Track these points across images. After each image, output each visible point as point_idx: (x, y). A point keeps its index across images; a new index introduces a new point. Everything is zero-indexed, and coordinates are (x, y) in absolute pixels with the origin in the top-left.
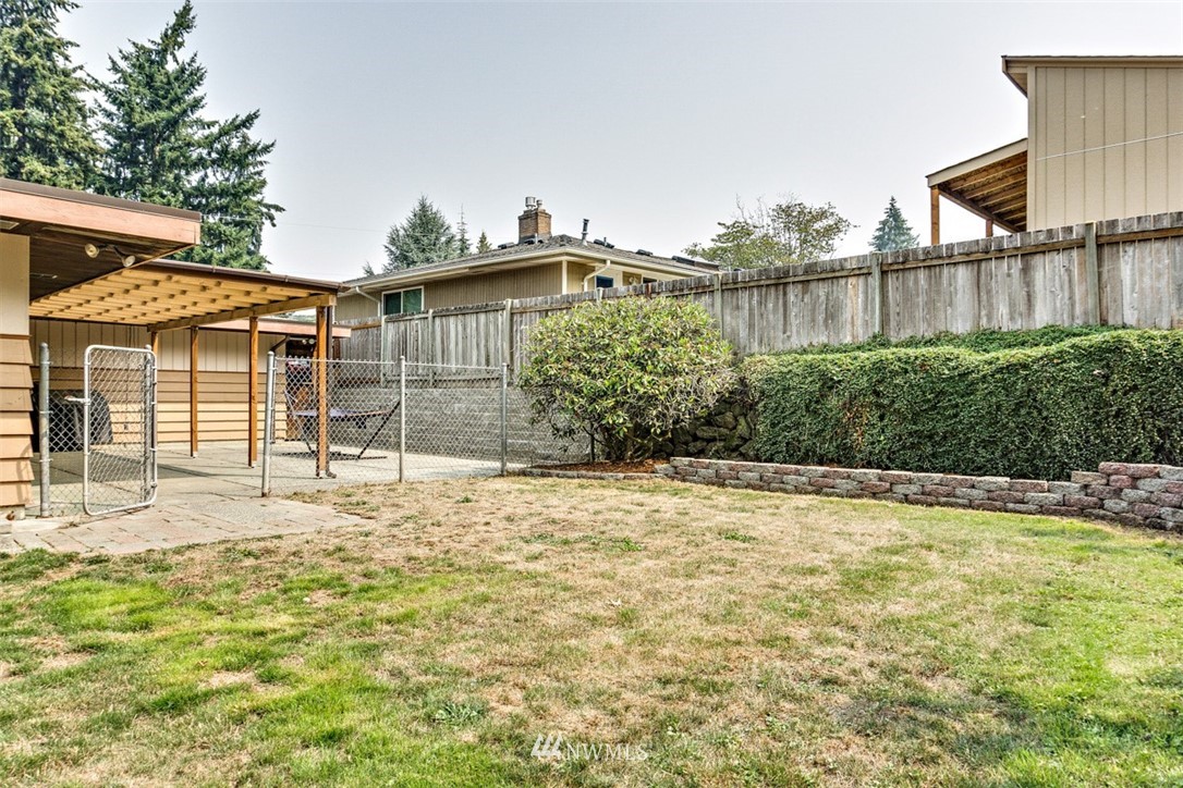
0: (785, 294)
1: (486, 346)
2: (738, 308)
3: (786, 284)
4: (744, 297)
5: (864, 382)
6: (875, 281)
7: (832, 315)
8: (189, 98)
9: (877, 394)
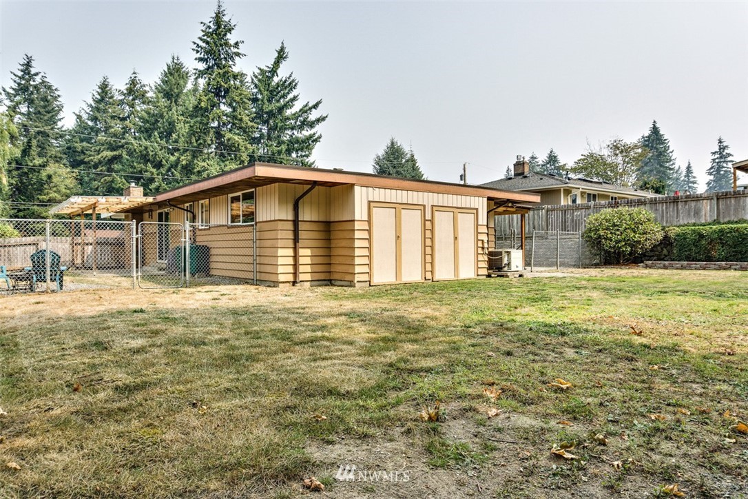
0: (677, 205)
1: (533, 223)
2: (656, 210)
3: (678, 202)
4: (660, 207)
5: (716, 236)
6: (715, 202)
7: (697, 213)
8: (290, 96)
9: (721, 239)
